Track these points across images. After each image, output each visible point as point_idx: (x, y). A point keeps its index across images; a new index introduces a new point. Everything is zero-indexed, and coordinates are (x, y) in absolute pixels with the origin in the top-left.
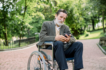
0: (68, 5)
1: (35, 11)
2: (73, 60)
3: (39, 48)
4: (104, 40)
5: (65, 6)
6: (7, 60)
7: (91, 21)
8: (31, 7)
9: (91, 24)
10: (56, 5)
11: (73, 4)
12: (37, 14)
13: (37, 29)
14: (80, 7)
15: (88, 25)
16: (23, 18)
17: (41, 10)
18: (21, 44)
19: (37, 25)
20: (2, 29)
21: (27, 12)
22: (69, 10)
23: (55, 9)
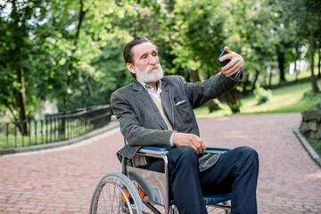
0: (209, 8)
1: (109, 26)
2: (229, 203)
3: (126, 164)
4: (316, 120)
5: (200, 12)
6: (26, 186)
7: (275, 57)
8: (97, 14)
9: (276, 64)
10: (171, 9)
11: (221, 7)
12: (114, 35)
13: (113, 79)
14: (243, 15)
15: (266, 68)
16: (74, 48)
17: (127, 23)
18: (66, 124)
19: (113, 67)
20: (12, 82)
21: (87, 29)
22: (212, 24)
23: (168, 22)
